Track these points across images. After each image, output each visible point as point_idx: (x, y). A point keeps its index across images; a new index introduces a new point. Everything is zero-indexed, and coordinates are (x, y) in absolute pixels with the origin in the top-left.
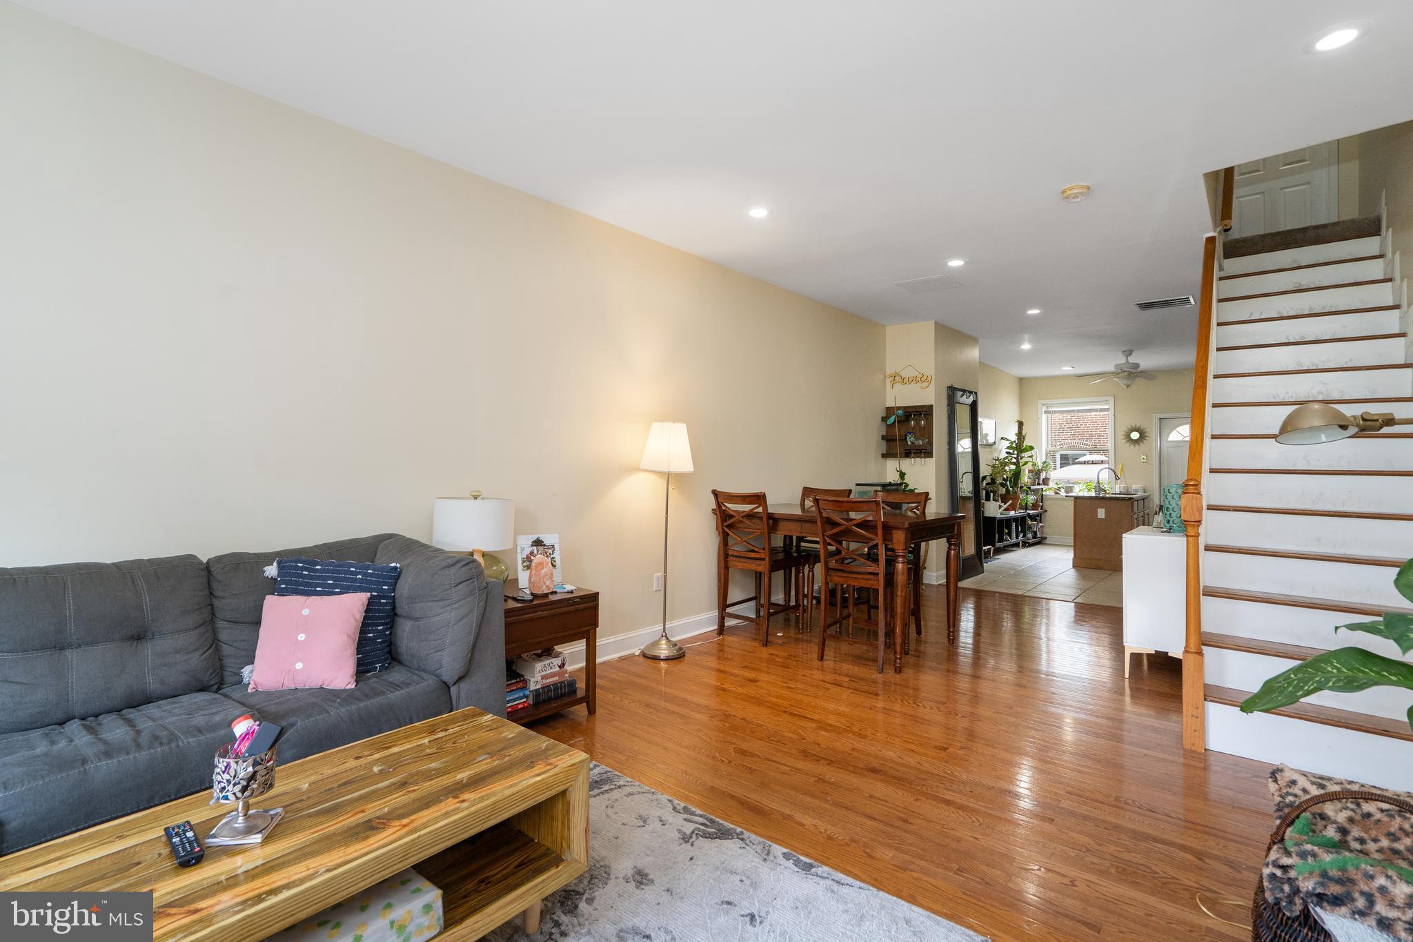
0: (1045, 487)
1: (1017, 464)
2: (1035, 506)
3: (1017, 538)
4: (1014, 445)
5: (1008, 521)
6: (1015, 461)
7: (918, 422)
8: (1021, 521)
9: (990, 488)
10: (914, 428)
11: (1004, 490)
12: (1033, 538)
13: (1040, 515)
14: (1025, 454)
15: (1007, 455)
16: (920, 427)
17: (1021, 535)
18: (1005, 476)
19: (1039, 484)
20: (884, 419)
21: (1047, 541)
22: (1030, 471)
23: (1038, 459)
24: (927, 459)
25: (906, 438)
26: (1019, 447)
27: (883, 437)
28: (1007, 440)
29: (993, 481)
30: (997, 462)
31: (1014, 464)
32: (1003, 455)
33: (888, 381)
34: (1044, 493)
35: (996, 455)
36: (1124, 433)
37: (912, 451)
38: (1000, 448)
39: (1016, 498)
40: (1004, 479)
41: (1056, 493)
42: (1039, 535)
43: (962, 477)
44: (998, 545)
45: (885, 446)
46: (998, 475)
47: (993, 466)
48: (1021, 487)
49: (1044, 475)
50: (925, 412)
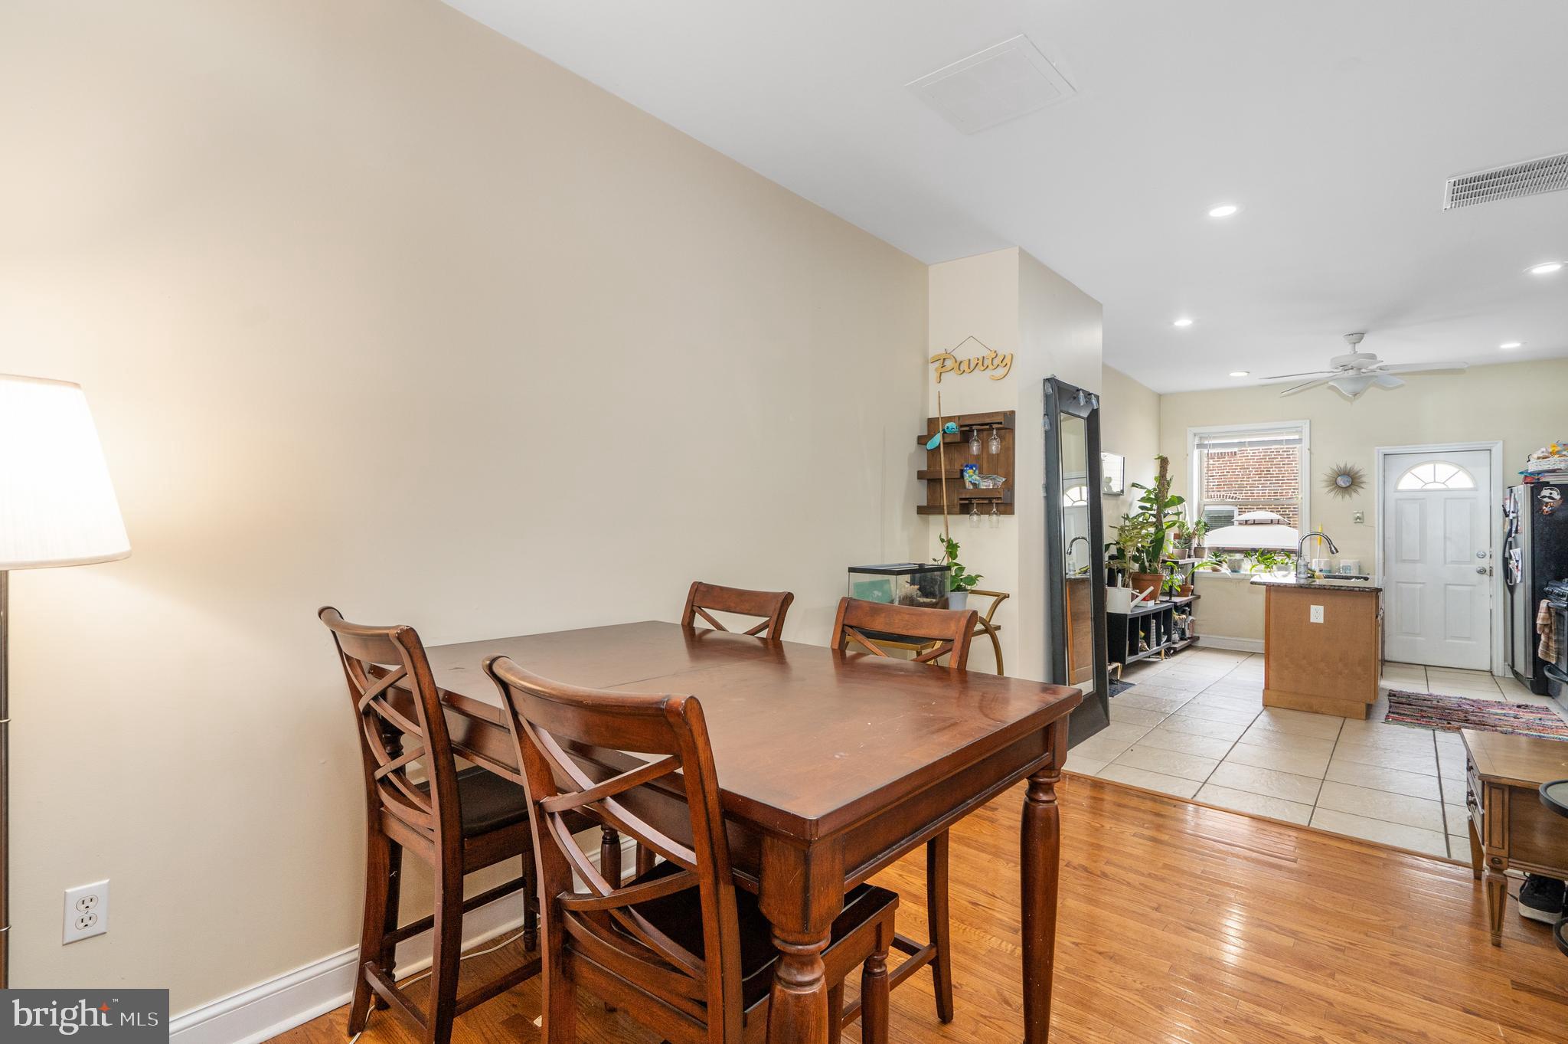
0: (1197, 561)
1: (1158, 525)
2: (1184, 590)
3: (1158, 644)
4: (1152, 496)
5: (1146, 619)
6: (1154, 520)
7: (985, 446)
8: (1164, 617)
9: (1115, 565)
10: (977, 457)
11: (1136, 567)
12: (1182, 639)
13: (1189, 605)
14: (1170, 510)
15: (1141, 511)
16: (990, 456)
17: (1165, 638)
18: (1139, 545)
19: (1189, 557)
20: (922, 440)
21: (1200, 644)
22: (1177, 537)
23: (1188, 518)
24: (1003, 518)
25: (962, 477)
26: (1161, 498)
27: (921, 475)
28: (1142, 487)
29: (1121, 552)
30: (1127, 523)
31: (1152, 524)
32: (1135, 511)
33: (933, 368)
34: (1196, 571)
35: (1124, 511)
36: (1326, 478)
37: (974, 501)
38: (1130, 500)
39: (1157, 579)
40: (1138, 550)
41: (1215, 570)
42: (1188, 634)
43: (1071, 546)
44: (1129, 659)
45: (926, 493)
46: (1129, 543)
47: (1122, 529)
48: (1164, 562)
49: (1197, 542)
50: (1001, 425)
